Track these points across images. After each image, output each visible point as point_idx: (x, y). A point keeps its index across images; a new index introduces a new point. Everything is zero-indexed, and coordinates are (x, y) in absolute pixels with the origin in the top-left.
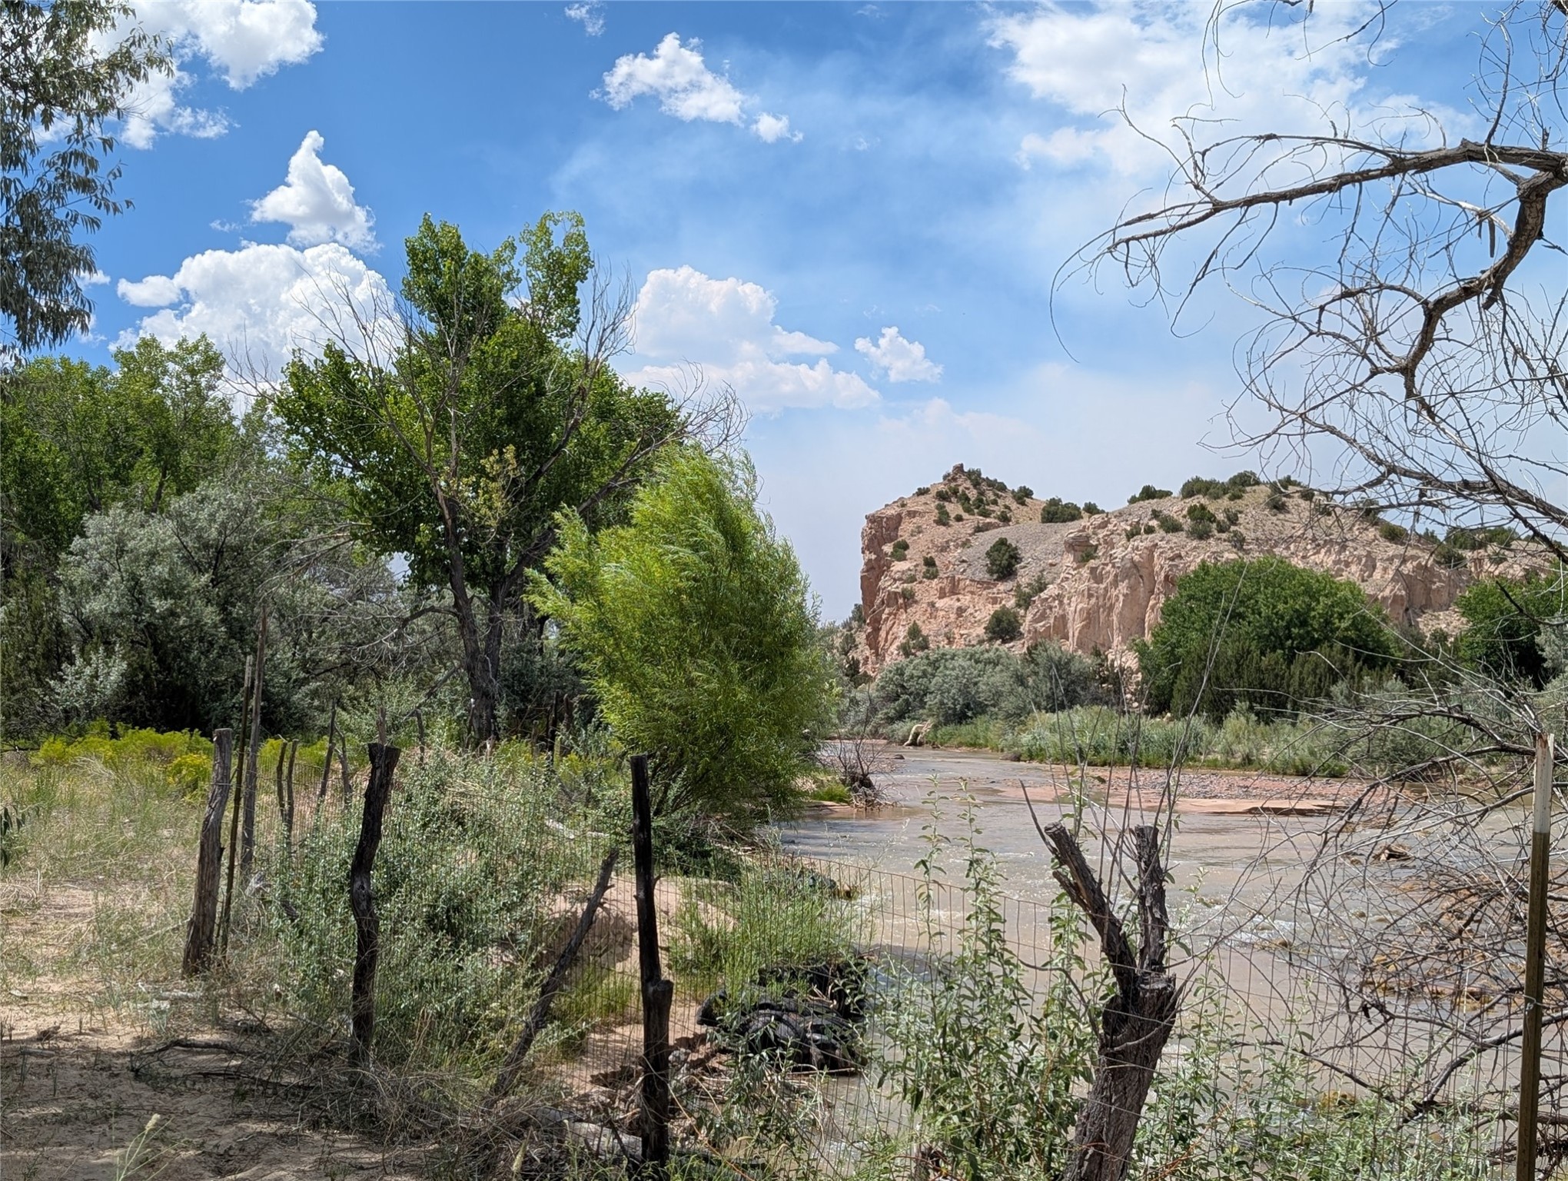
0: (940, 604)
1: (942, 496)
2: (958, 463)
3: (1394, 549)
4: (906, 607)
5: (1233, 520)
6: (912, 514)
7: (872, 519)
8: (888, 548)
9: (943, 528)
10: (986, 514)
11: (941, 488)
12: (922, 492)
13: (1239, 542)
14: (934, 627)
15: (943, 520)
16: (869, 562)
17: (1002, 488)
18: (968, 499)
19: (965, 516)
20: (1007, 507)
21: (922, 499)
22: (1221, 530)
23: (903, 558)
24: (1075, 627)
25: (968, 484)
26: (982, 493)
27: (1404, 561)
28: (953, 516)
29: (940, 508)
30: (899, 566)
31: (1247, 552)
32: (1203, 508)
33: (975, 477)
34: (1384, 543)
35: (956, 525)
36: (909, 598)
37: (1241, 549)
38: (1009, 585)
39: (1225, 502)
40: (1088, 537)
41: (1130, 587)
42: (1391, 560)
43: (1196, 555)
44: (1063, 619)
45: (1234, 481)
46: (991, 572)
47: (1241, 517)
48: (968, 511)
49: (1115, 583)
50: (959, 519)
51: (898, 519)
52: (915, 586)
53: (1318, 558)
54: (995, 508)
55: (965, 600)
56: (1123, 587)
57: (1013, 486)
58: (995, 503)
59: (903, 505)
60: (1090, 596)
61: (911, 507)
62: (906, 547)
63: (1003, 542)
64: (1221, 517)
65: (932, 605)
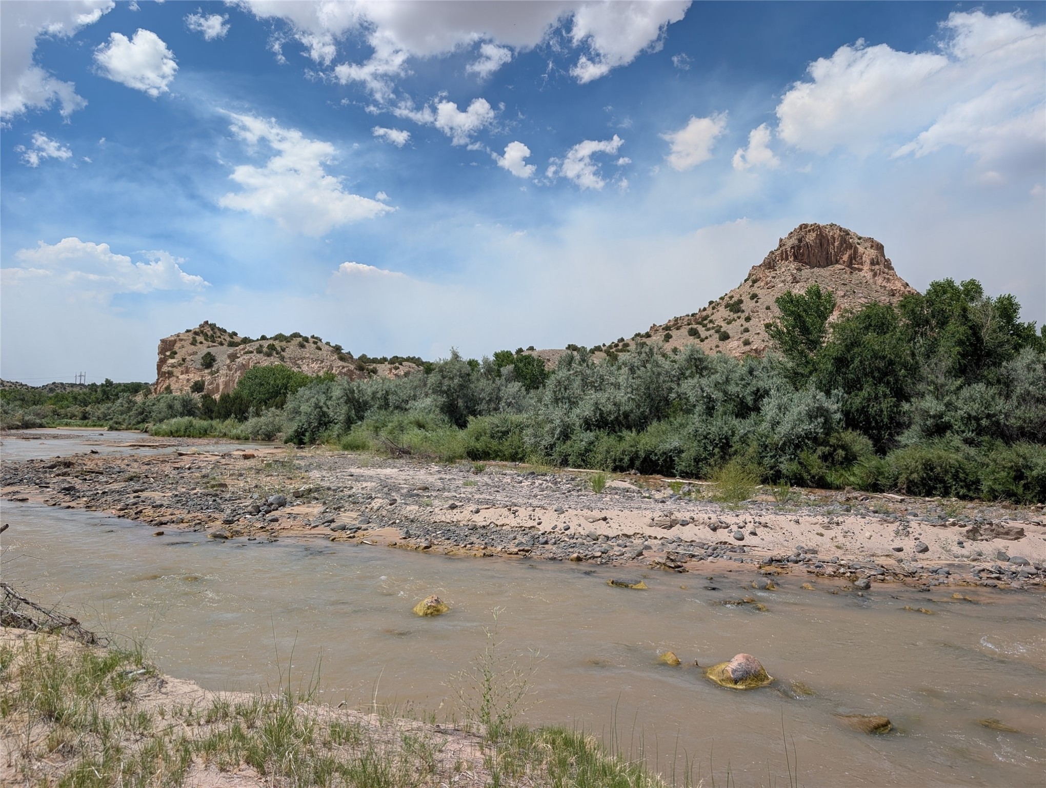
0: (181, 377)
1: (196, 333)
2: (206, 320)
3: (341, 363)
4: (169, 378)
5: (283, 350)
6: (181, 340)
7: (163, 341)
8: (168, 353)
9: (193, 346)
10: (214, 342)
11: (197, 330)
12: (188, 331)
13: (282, 359)
14: (177, 386)
15: (194, 343)
16: (160, 359)
17: (225, 331)
18: (207, 335)
19: (204, 342)
20: (224, 339)
21: (188, 334)
22: (277, 354)
23: (173, 358)
24: (221, 387)
25: (209, 329)
26: (215, 333)
27: (343, 368)
28: (198, 341)
29: (194, 338)
30: (171, 361)
31: (285, 362)
32: (273, 345)
33: (213, 327)
34: (338, 361)
35: (199, 346)
36: (170, 374)
37: (283, 361)
38: (209, 370)
39: (284, 344)
40: (236, 354)
41: (241, 373)
42: (339, 367)
43: (265, 362)
44: (218, 385)
45: (291, 335)
46: (202, 365)
47: (287, 350)
48: (206, 340)
49: (236, 372)
50: (201, 343)
51: (175, 341)
52: (174, 369)
53: (313, 365)
54: (219, 340)
55: (191, 376)
56: (238, 373)
57: (230, 331)
58: (220, 337)
59: (178, 336)
60: (227, 376)
61: (181, 337)
62: (176, 353)
63: (209, 354)
64: (279, 349)
65: (178, 377)
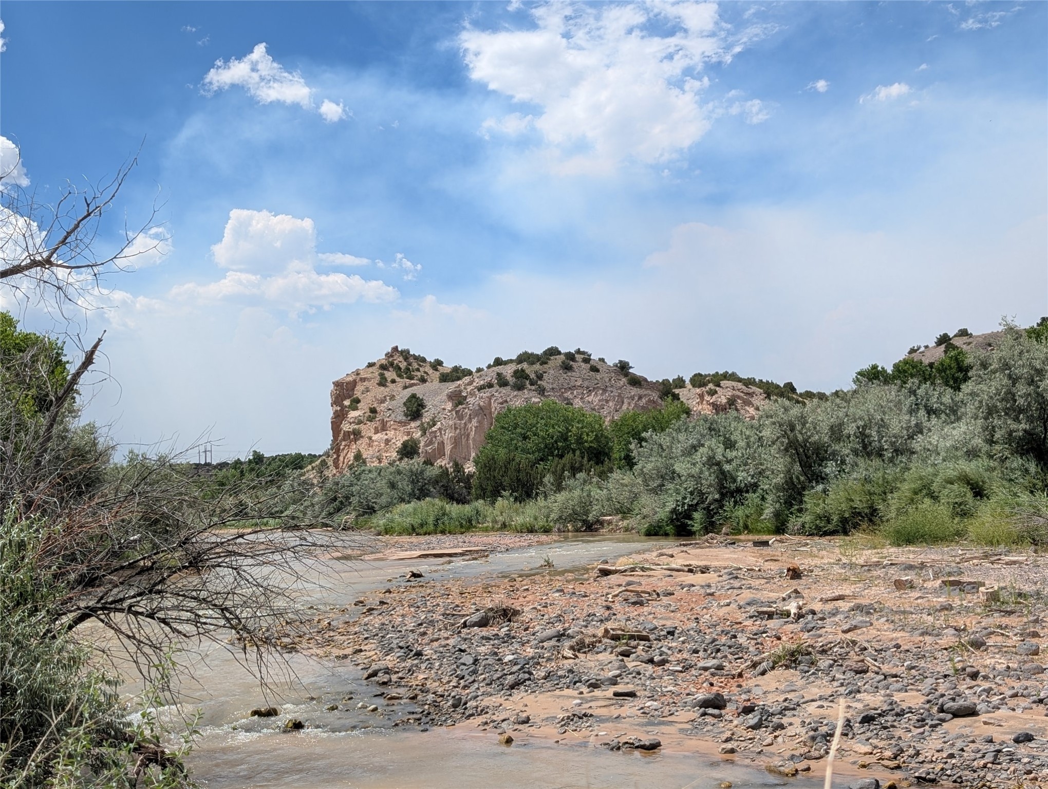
0: (375, 437)
1: (383, 367)
2: (394, 345)
4: (356, 440)
5: (540, 377)
6: (363, 380)
7: (337, 384)
8: (347, 403)
9: (382, 388)
10: (411, 378)
11: (384, 362)
12: (371, 365)
13: (542, 391)
14: (371, 452)
15: (383, 383)
16: (336, 412)
17: (424, 360)
18: (400, 369)
19: (398, 379)
20: (425, 372)
21: (371, 369)
22: (532, 384)
23: (356, 409)
24: (448, 448)
25: (401, 359)
26: (410, 364)
27: (640, 398)
28: (389, 380)
29: (382, 375)
30: (353, 414)
31: (547, 397)
32: (523, 370)
33: (406, 354)
34: (629, 387)
35: (392, 386)
36: (357, 435)
37: (543, 395)
38: (418, 423)
39: (537, 367)
40: (461, 391)
41: (479, 422)
43: (518, 400)
44: (442, 444)
45: (545, 353)
46: (406, 415)
47: (545, 376)
48: (400, 376)
49: (470, 420)
50: (393, 381)
51: (354, 383)
52: (362, 426)
53: (590, 399)
54: (418, 374)
55: (391, 434)
56: (474, 422)
57: (431, 359)
58: (418, 370)
59: (358, 374)
60: (456, 428)
61: (363, 375)
62: (358, 401)
63: (414, 396)
64: (533, 376)
65: (370, 438)
